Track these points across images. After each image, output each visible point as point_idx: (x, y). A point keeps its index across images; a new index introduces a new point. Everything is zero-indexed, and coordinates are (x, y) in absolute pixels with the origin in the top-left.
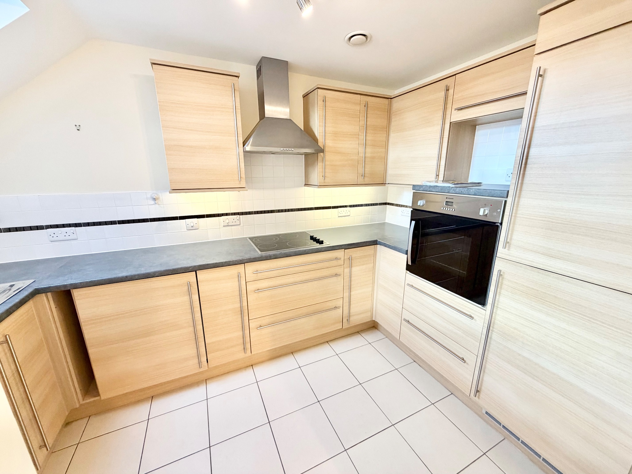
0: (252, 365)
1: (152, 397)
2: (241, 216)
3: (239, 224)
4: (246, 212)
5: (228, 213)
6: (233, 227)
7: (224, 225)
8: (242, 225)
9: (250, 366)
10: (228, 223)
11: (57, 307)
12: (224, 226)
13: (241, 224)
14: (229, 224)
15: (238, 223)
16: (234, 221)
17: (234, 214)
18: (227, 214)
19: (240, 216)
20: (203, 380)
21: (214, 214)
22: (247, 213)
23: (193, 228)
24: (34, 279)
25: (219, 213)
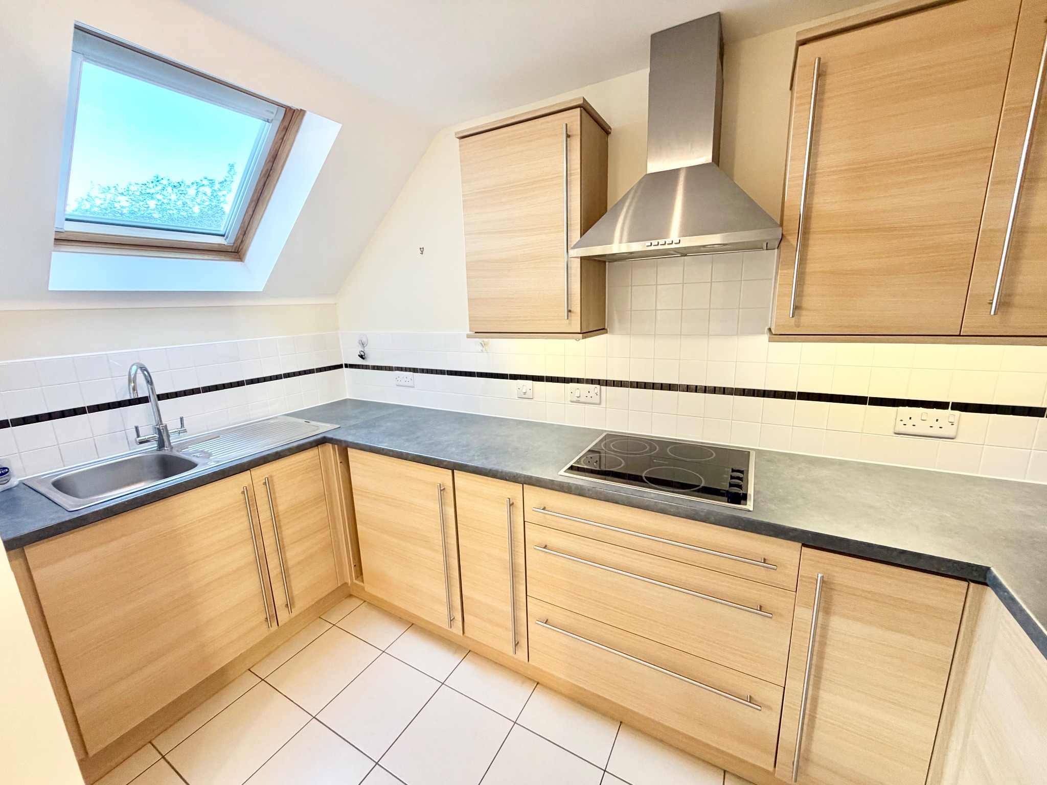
0: (538, 683)
1: (413, 624)
2: (604, 388)
3: (598, 402)
4: (614, 381)
5: (580, 379)
6: (587, 406)
7: (572, 400)
8: (603, 405)
9: (534, 681)
10: (578, 397)
11: (343, 461)
12: (572, 402)
13: (602, 402)
14: (581, 399)
15: (596, 399)
16: (589, 395)
17: (592, 382)
18: (578, 381)
19: (602, 387)
20: (465, 649)
21: (558, 377)
22: (615, 383)
23: (524, 397)
24: (339, 424)
25: (565, 376)
